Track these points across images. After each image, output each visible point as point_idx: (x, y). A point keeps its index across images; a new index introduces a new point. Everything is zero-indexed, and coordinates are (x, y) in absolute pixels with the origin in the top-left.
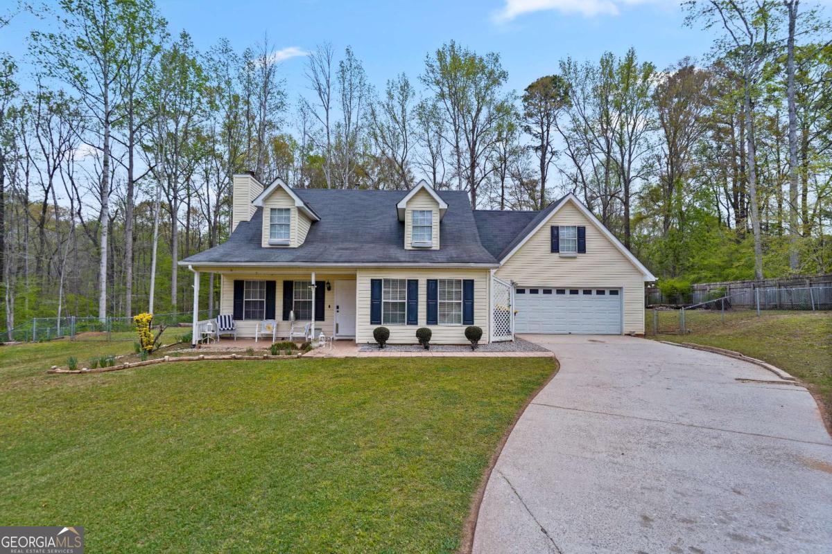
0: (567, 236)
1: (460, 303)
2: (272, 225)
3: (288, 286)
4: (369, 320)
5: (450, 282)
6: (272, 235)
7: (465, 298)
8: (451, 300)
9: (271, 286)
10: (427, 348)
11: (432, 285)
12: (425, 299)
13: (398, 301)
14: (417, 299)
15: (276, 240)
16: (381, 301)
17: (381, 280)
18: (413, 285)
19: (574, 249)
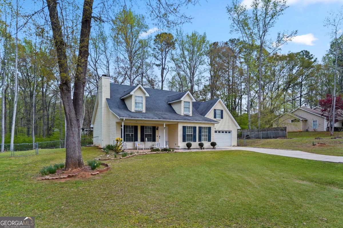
0: (218, 113)
1: (207, 135)
2: (136, 103)
3: (142, 128)
4: (182, 140)
5: (205, 127)
6: (136, 107)
7: (209, 133)
8: (204, 133)
9: (136, 127)
10: (202, 149)
11: (200, 128)
12: (198, 133)
13: (190, 134)
14: (196, 133)
15: (137, 109)
16: (186, 134)
17: (185, 126)
18: (195, 128)
19: (219, 117)
